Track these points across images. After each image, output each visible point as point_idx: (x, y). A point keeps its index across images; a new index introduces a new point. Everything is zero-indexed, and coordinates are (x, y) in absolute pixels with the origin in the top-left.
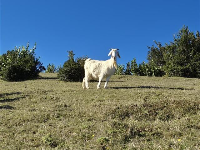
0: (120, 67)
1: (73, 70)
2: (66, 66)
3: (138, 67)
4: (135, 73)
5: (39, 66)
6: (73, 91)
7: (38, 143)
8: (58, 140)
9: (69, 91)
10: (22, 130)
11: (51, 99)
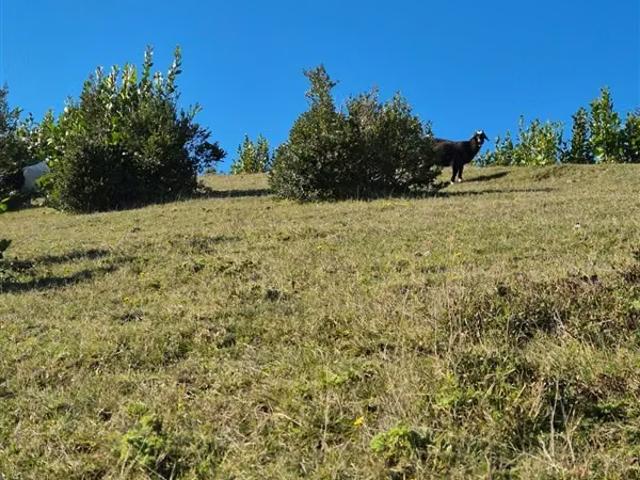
0: (541, 132)
1: (332, 152)
2: (300, 134)
3: (623, 126)
4: (607, 153)
5: (197, 141)
6: (323, 236)
7: (98, 464)
8: (193, 448)
9: (303, 237)
10: (58, 402)
11: (222, 269)
